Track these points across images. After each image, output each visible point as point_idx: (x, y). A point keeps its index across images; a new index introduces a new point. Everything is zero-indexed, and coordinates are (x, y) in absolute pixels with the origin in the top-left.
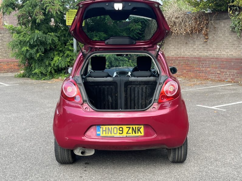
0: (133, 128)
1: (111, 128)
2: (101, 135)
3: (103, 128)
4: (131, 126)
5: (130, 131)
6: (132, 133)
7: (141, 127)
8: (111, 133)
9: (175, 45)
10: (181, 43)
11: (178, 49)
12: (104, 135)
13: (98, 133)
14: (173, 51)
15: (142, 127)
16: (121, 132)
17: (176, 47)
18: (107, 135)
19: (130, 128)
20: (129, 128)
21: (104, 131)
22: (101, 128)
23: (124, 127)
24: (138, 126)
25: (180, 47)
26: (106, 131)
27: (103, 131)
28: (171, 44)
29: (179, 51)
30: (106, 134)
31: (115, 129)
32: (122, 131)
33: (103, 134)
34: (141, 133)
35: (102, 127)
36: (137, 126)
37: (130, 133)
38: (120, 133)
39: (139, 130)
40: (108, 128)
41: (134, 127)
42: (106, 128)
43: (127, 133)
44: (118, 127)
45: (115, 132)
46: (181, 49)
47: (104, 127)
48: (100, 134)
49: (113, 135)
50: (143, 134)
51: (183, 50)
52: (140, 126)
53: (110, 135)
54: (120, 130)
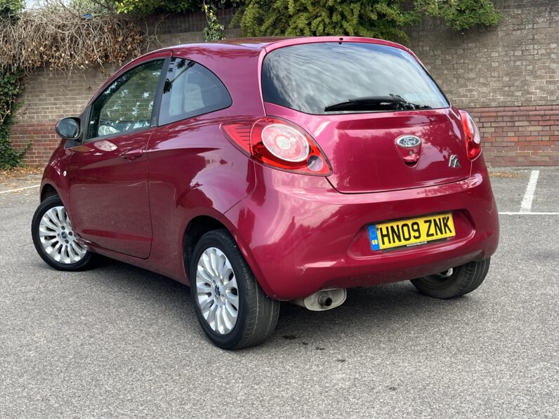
0: (435, 220)
1: (398, 226)
2: (382, 247)
3: (381, 229)
4: (432, 218)
5: (432, 231)
6: (437, 234)
7: (448, 218)
8: (400, 240)
9: (58, 95)
10: (74, 90)
11: (67, 103)
12: (387, 245)
13: (374, 244)
14: (52, 108)
15: (450, 216)
16: (417, 234)
17: (59, 99)
18: (393, 245)
19: (430, 221)
20: (428, 224)
21: (385, 236)
22: (378, 229)
23: (421, 221)
24: (443, 216)
25: (73, 99)
26: (388, 235)
27: (383, 236)
28: (44, 91)
29: (68, 109)
30: (390, 242)
31: (405, 228)
32: (418, 230)
33: (384, 243)
34: (451, 232)
35: (379, 226)
36: (441, 217)
37: (432, 235)
38: (415, 237)
39: (446, 225)
40: (392, 227)
41: (437, 218)
42: (387, 228)
43: (428, 235)
44: (409, 223)
45: (407, 236)
46: (75, 103)
47: (383, 227)
48: (378, 245)
49: (403, 242)
50: (453, 234)
51: (80, 106)
52: (447, 216)
53: (398, 243)
54: (414, 231)
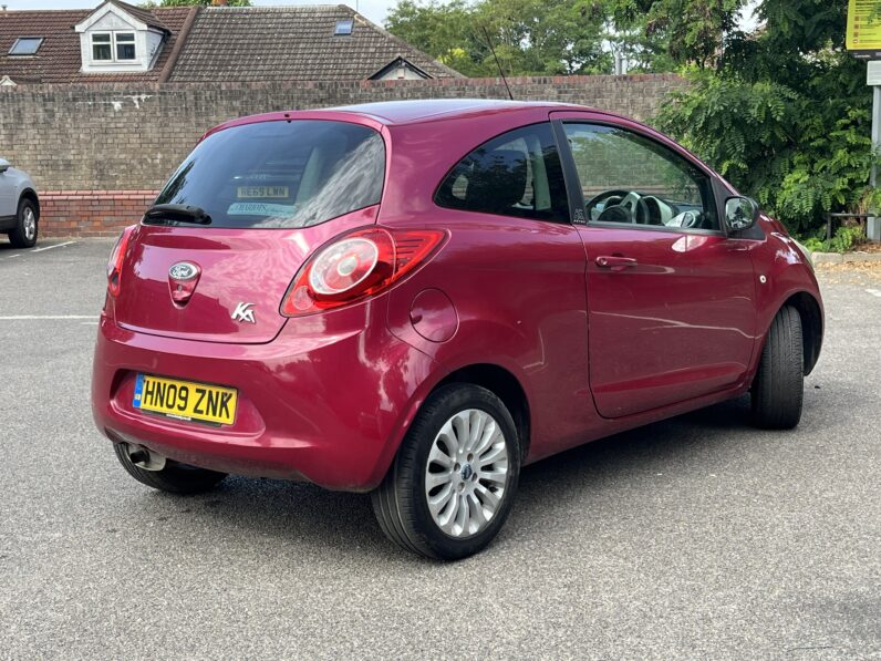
0: (210, 392)
1: (165, 386)
2: (142, 406)
3: (148, 383)
4: (207, 389)
5: (203, 406)
6: (207, 414)
7: (231, 395)
8: (162, 404)
12: (148, 406)
13: (136, 399)
15: (234, 393)
16: (182, 403)
18: (153, 407)
19: (203, 392)
20: (200, 394)
21: (150, 393)
22: (145, 382)
23: (192, 387)
24: (225, 391)
26: (152, 393)
27: (147, 392)
30: (151, 403)
31: (172, 390)
32: (185, 399)
33: (145, 402)
34: (228, 416)
35: (147, 379)
36: (221, 391)
37: (201, 412)
38: (180, 408)
39: (224, 404)
40: (159, 385)
41: (214, 391)
42: (154, 384)
43: (196, 411)
44: (179, 385)
45: (170, 403)
47: (151, 380)
48: (140, 402)
49: (164, 409)
50: (230, 421)
52: (229, 392)
53: (158, 408)
54: (181, 398)
